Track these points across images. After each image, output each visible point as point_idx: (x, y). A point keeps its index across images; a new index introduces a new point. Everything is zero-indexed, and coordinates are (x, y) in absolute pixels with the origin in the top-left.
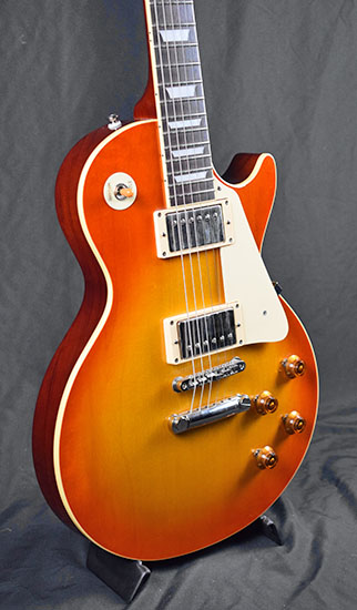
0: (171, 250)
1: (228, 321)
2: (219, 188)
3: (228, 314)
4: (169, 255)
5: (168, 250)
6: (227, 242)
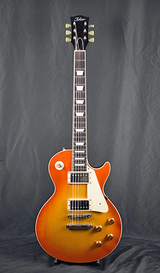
2: (89, 169)
3: (86, 201)
5: (70, 182)
6: (89, 183)
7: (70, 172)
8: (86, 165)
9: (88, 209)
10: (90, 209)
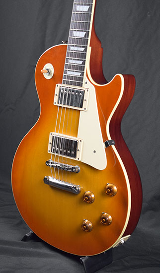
0: (58, 103)
1: (73, 145)
2: (86, 83)
3: (74, 142)
4: (57, 104)
5: (57, 103)
6: (83, 109)
7: (59, 85)
8: (82, 74)
9: (75, 156)
10: (77, 157)
